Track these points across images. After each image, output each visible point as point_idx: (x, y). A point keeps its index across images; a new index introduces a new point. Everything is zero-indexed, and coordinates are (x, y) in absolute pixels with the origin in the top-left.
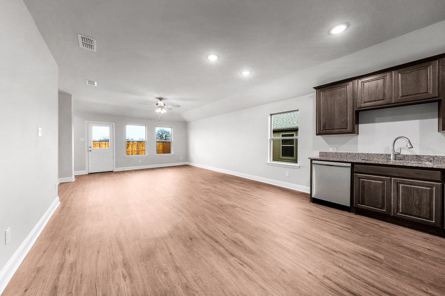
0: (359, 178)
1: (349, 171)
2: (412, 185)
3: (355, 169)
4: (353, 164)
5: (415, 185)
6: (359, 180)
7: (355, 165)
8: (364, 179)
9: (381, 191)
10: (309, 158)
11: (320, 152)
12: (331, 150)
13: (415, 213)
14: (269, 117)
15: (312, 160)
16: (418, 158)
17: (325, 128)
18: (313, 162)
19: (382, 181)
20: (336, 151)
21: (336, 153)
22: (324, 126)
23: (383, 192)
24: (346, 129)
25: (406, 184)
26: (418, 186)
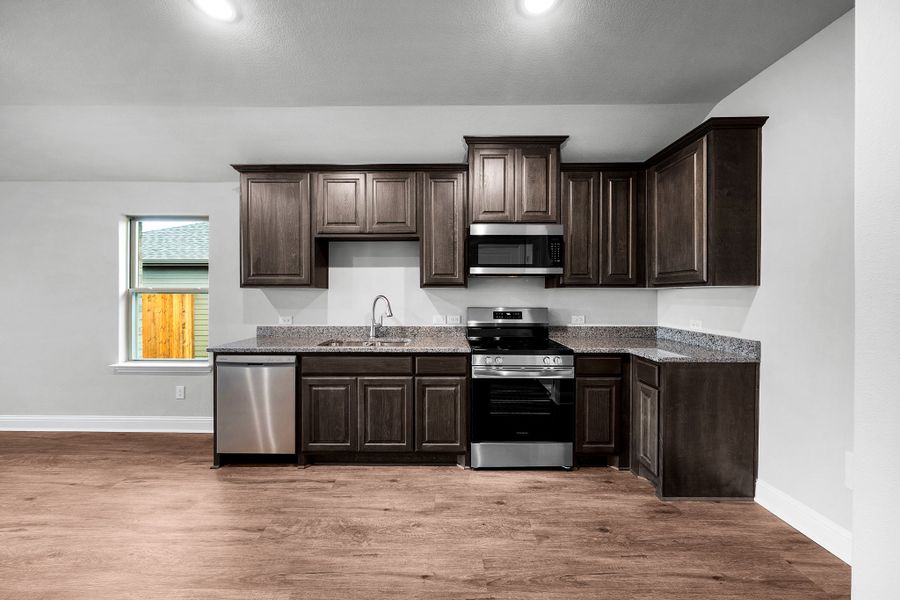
0: (311, 386)
1: (291, 371)
2: (381, 386)
3: (303, 367)
4: (299, 356)
5: (386, 386)
6: (310, 390)
7: (304, 358)
8: (318, 386)
9: (343, 407)
10: (208, 350)
11: (259, 328)
12: (282, 321)
13: (386, 437)
14: (123, 228)
15: (216, 355)
16: (402, 331)
17: (258, 271)
18: (220, 358)
19: (344, 386)
20: (290, 324)
21: (290, 329)
22: (256, 267)
23: (347, 407)
24: (299, 275)
25: (375, 386)
26: (390, 386)
